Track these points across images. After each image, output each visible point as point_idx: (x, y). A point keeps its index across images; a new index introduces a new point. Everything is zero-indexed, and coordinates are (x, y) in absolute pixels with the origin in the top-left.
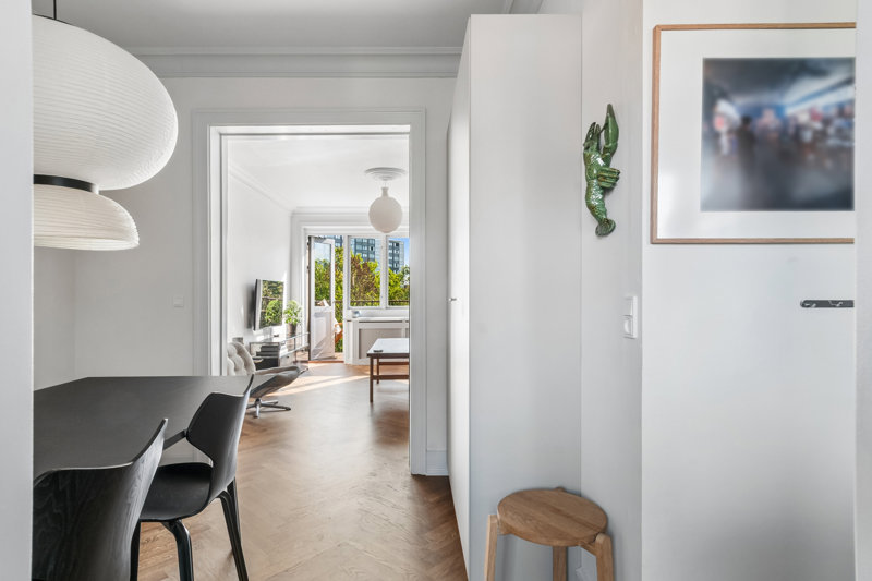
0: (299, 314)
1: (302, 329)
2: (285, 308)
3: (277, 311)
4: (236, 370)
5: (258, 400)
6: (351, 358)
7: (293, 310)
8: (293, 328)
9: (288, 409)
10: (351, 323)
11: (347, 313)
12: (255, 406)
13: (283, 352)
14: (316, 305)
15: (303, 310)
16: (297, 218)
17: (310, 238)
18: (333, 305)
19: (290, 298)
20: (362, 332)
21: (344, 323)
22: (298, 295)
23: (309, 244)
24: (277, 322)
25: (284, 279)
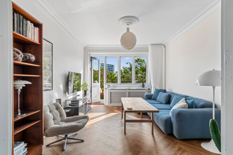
0: (87, 86)
1: (88, 92)
2: (82, 84)
3: (79, 85)
4: (54, 119)
5: (66, 136)
6: (107, 103)
7: (85, 85)
8: (85, 92)
9: (82, 141)
10: (107, 90)
11: (105, 86)
12: (64, 139)
13: (81, 104)
14: (94, 83)
15: (89, 85)
16: (86, 49)
17: (91, 57)
18: (100, 83)
19: (84, 80)
20: (112, 93)
21: (104, 89)
22: (87, 79)
23: (91, 60)
24: (79, 90)
25: (81, 72)
